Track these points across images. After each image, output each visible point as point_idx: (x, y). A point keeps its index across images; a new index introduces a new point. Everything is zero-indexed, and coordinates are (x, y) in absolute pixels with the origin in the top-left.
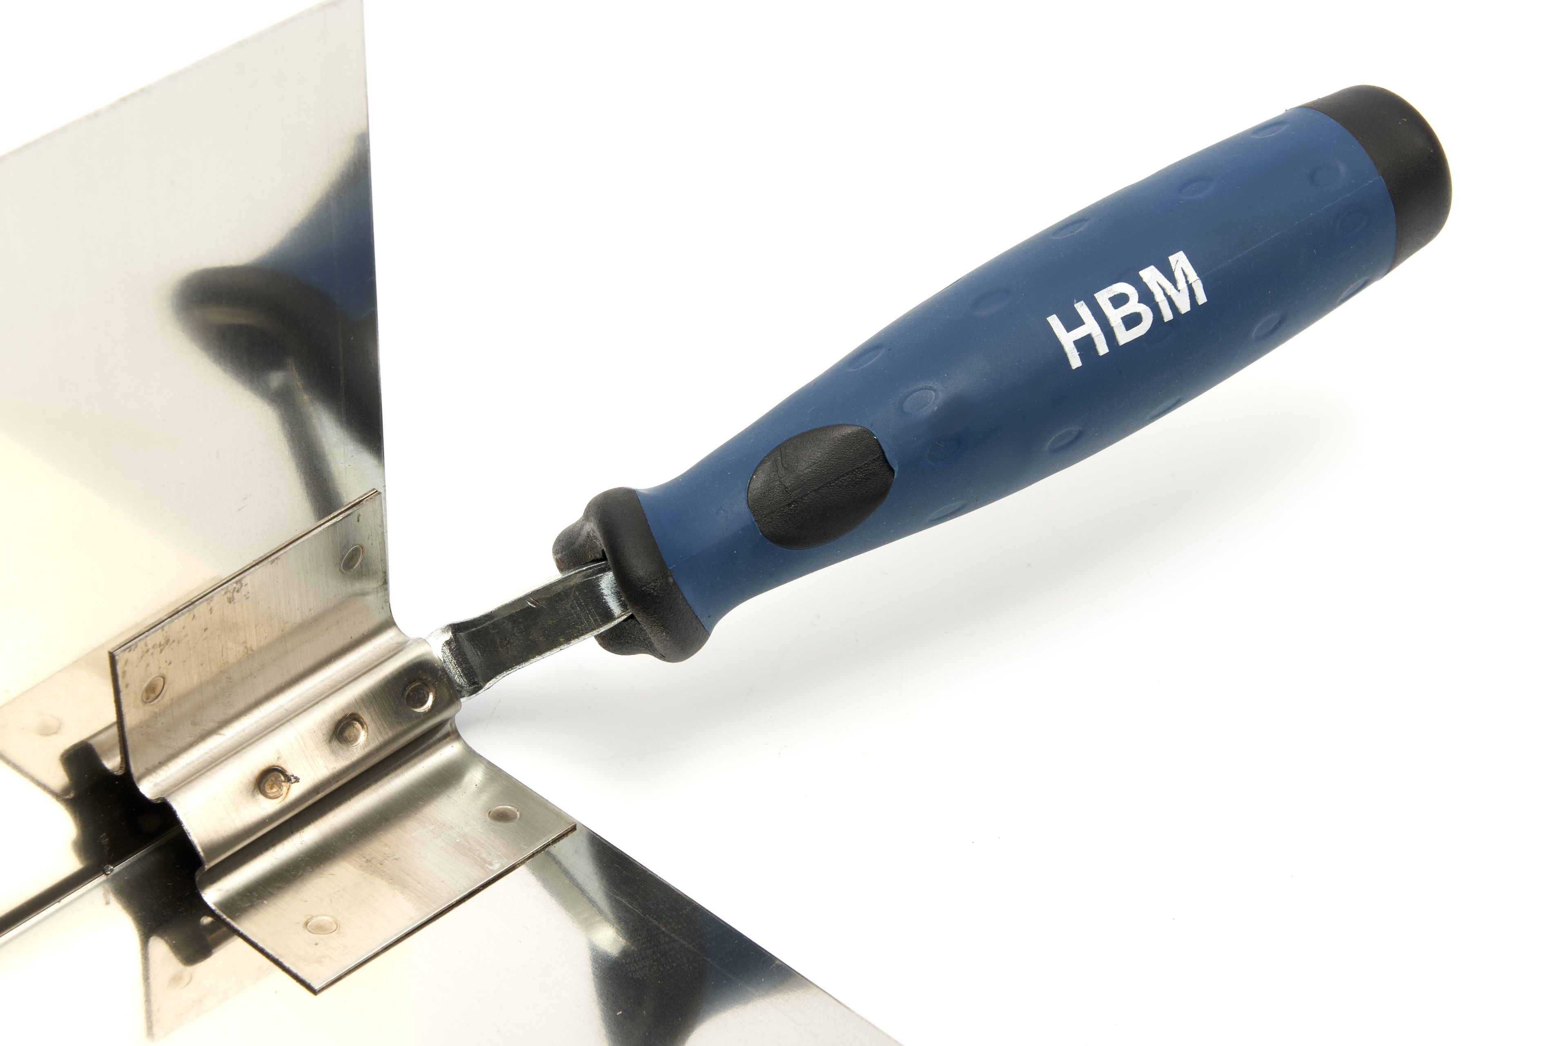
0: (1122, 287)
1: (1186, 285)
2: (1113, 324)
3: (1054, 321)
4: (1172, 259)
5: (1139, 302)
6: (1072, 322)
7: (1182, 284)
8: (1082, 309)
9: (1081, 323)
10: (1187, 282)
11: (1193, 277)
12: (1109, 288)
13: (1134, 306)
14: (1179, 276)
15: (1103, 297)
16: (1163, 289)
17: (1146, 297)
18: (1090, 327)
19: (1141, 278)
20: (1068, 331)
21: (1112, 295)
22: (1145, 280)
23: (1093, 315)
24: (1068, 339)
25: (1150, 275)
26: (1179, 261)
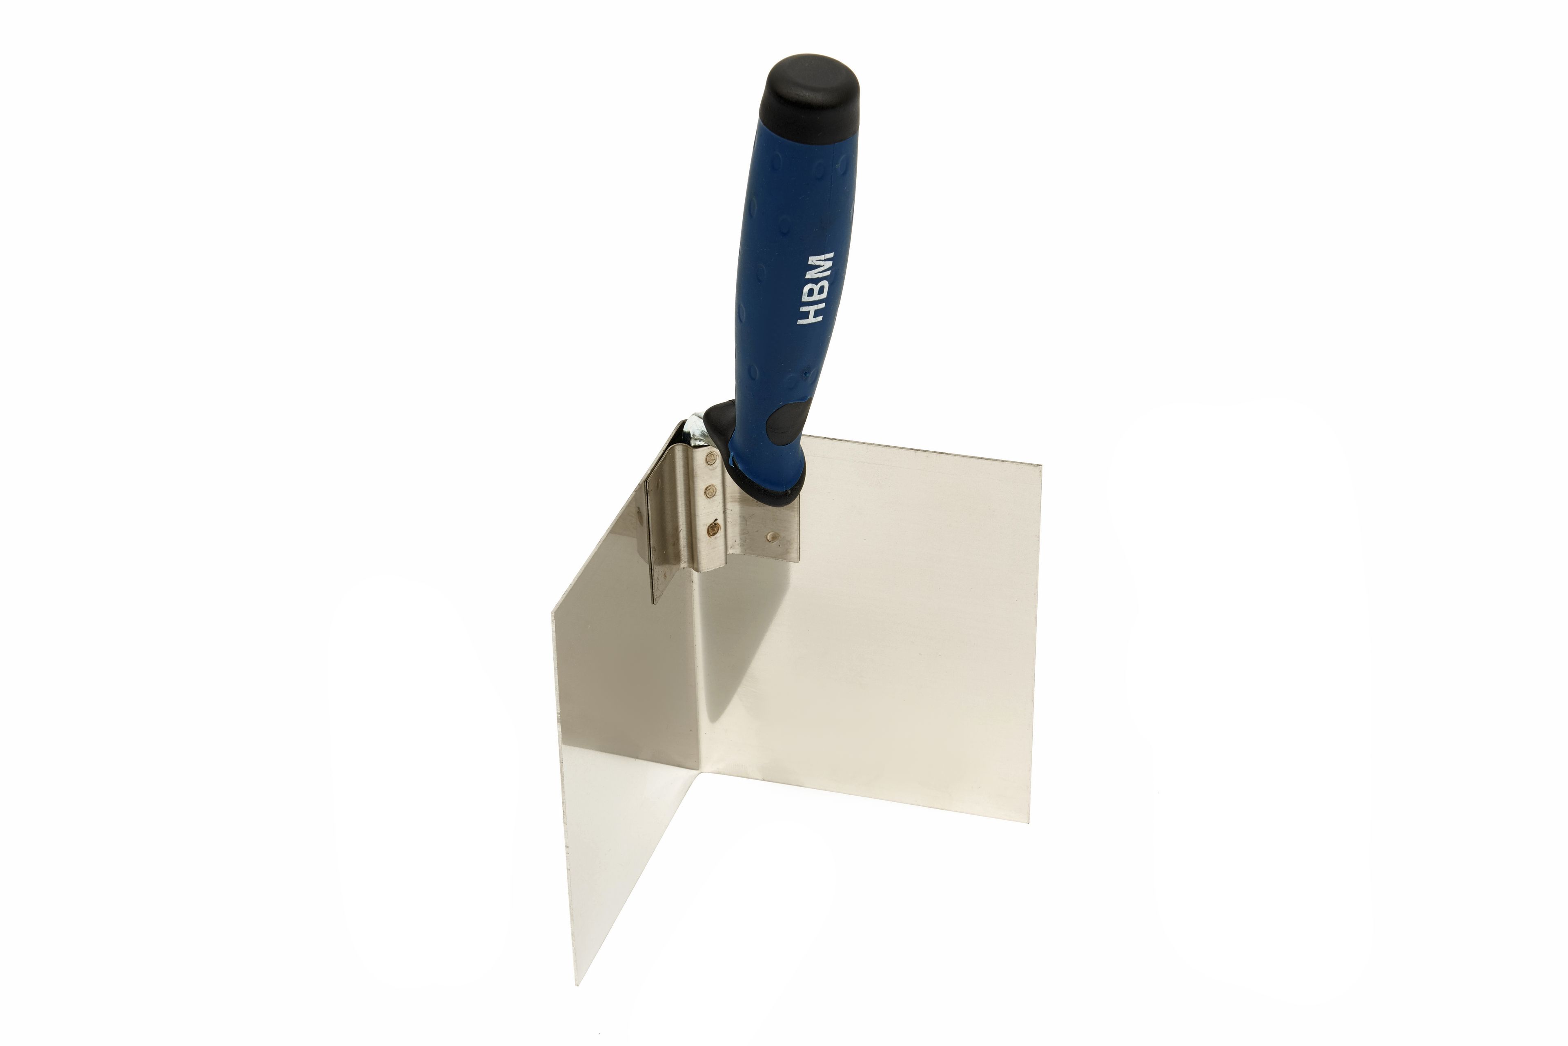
0: (806, 289)
2: (818, 299)
3: (800, 322)
4: (810, 262)
5: (817, 285)
6: (806, 315)
7: (821, 263)
8: (804, 309)
9: (809, 312)
10: (822, 261)
11: (822, 257)
12: (803, 294)
13: (816, 288)
14: (818, 263)
15: (805, 298)
16: (819, 272)
17: (816, 281)
18: (812, 309)
19: (808, 279)
20: (808, 318)
21: (807, 295)
22: (810, 278)
23: (809, 306)
24: (811, 320)
25: (810, 275)
26: (813, 260)
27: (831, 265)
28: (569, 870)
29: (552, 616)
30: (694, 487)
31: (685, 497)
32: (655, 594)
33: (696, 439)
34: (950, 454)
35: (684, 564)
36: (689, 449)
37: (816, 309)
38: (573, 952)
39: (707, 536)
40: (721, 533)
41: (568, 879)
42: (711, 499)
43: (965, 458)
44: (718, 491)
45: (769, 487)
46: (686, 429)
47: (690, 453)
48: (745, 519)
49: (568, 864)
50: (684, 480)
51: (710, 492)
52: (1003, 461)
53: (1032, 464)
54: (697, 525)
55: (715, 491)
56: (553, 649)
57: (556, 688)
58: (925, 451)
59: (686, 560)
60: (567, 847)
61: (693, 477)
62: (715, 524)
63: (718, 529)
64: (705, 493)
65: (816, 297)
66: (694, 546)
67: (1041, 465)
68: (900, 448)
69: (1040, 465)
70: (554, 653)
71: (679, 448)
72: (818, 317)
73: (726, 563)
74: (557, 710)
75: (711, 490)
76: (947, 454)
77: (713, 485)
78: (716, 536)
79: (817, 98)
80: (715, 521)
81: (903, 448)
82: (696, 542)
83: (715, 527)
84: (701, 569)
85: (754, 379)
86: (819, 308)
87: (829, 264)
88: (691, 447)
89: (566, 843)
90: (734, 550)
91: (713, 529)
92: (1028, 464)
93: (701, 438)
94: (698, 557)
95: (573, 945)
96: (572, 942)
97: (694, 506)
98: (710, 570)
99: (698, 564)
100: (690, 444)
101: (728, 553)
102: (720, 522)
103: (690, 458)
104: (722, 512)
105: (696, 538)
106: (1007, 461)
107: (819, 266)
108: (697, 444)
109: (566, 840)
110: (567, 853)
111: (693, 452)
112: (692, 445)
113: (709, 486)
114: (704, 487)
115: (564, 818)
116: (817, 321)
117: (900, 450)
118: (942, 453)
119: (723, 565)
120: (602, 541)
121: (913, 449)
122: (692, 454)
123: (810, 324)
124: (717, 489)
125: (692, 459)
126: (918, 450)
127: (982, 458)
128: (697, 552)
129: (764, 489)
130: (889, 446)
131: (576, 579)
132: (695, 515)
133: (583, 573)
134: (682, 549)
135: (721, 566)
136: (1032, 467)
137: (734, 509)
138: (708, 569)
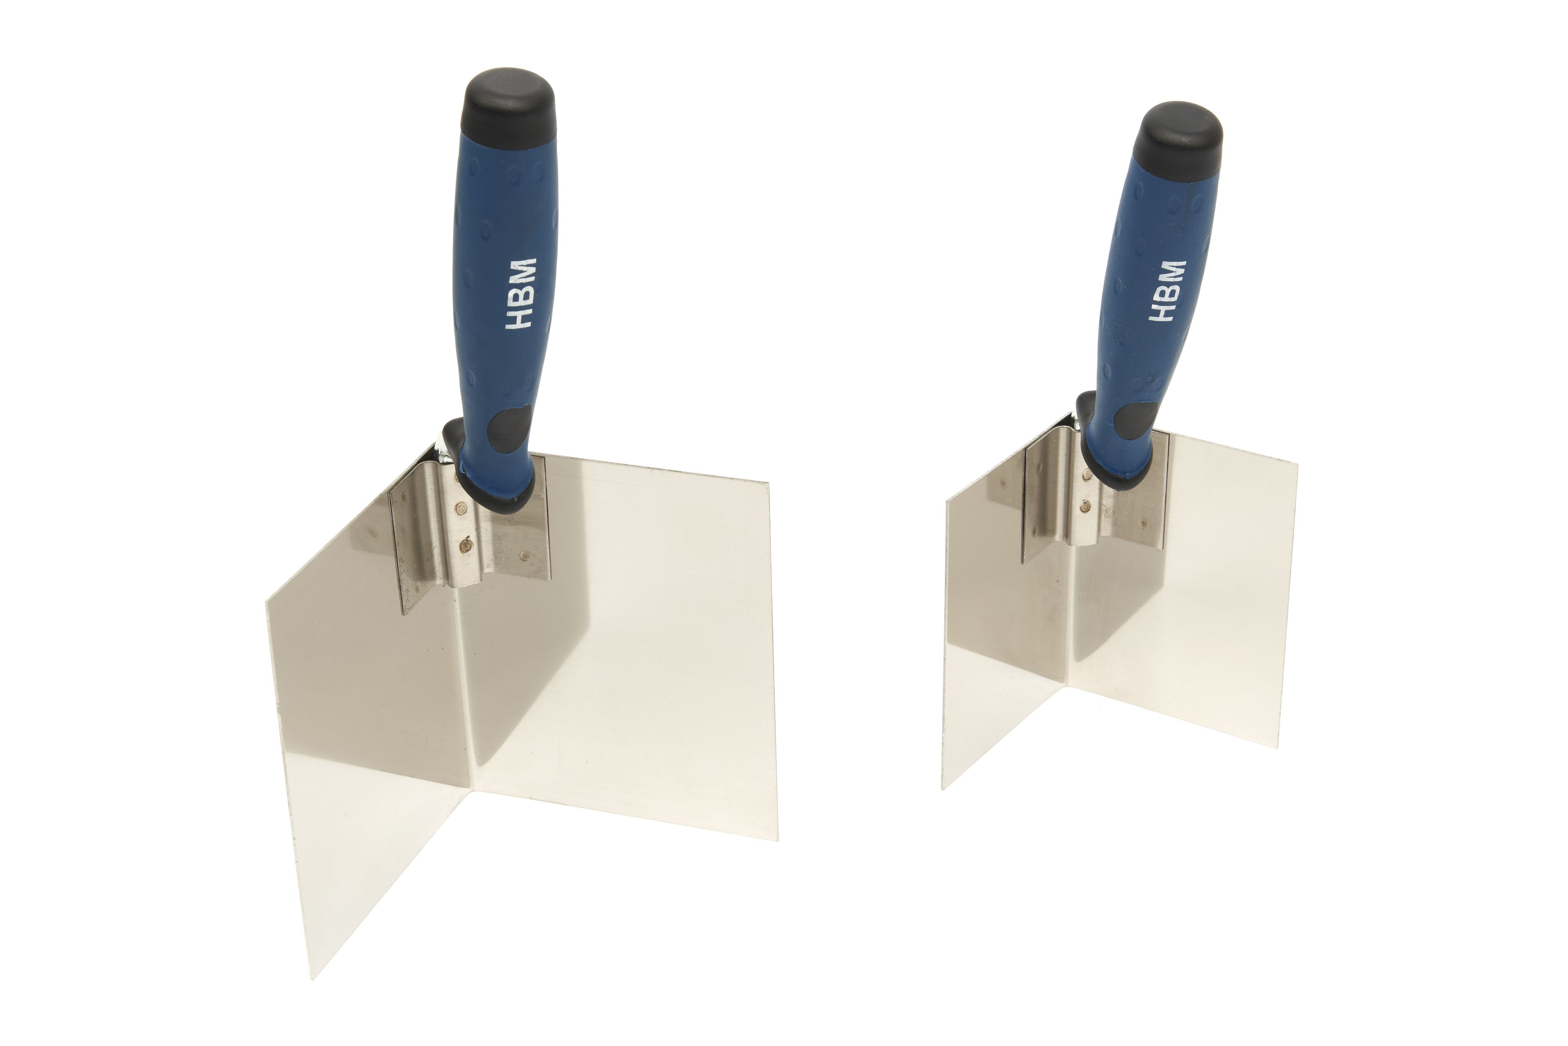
0: (511, 294)
1: (526, 267)
2: (524, 305)
3: (509, 327)
4: (512, 267)
5: (522, 289)
6: (513, 320)
7: (524, 269)
8: (510, 314)
9: (515, 317)
10: (525, 266)
11: (524, 262)
12: (509, 299)
13: (521, 293)
14: (520, 268)
15: (511, 303)
16: (522, 278)
17: (520, 286)
18: (519, 314)
19: (512, 284)
20: (516, 324)
21: (512, 300)
22: (514, 282)
23: (515, 311)
24: (519, 325)
25: (513, 280)
26: (515, 265)
27: (535, 271)
28: (298, 862)
29: (266, 606)
30: (444, 504)
31: (437, 513)
32: (404, 605)
33: (444, 456)
34: (683, 472)
35: (439, 581)
36: (438, 466)
37: (523, 314)
38: (307, 946)
39: (460, 552)
40: (474, 550)
41: (297, 871)
42: (463, 516)
43: (697, 476)
44: (468, 508)
45: (494, 494)
46: (436, 448)
47: (439, 469)
48: (497, 538)
49: (296, 856)
50: (436, 497)
51: (461, 509)
52: (732, 479)
53: (759, 482)
54: (449, 541)
55: (466, 508)
56: (269, 639)
57: (274, 678)
58: (660, 469)
59: (442, 576)
60: (294, 839)
61: (443, 493)
62: (467, 541)
63: (471, 546)
64: (456, 509)
65: (521, 302)
66: (448, 562)
67: (768, 483)
68: (637, 466)
69: (766, 483)
70: (270, 642)
71: (428, 466)
72: (526, 323)
73: (481, 580)
74: (277, 700)
75: (462, 507)
76: (681, 472)
77: (463, 503)
78: (469, 552)
79: (509, 104)
80: (467, 538)
81: (639, 467)
82: (449, 558)
83: (468, 544)
84: (455, 585)
85: (472, 386)
86: (526, 314)
87: (533, 270)
88: (440, 463)
89: (293, 835)
90: (489, 569)
91: (465, 546)
92: (755, 481)
93: (448, 454)
94: (451, 573)
95: (306, 938)
96: (305, 936)
97: (446, 522)
98: (465, 586)
99: (452, 579)
100: (438, 462)
101: (485, 571)
102: (473, 539)
103: (439, 475)
104: (474, 528)
105: (449, 555)
106: (736, 479)
107: (522, 272)
108: (445, 461)
109: (292, 832)
110: (295, 845)
111: (441, 468)
112: (441, 462)
113: (459, 503)
114: (455, 504)
115: (289, 809)
116: (525, 327)
117: (638, 469)
118: (676, 471)
119: (478, 582)
120: (331, 542)
121: (649, 468)
122: (441, 471)
123: (519, 329)
124: (468, 506)
125: (441, 475)
126: (653, 468)
127: (712, 476)
128: (451, 568)
129: (490, 496)
130: (626, 465)
131: (297, 574)
132: (447, 531)
133: (305, 569)
134: (438, 565)
135: (476, 583)
136: (759, 485)
137: (486, 526)
138: (462, 585)
